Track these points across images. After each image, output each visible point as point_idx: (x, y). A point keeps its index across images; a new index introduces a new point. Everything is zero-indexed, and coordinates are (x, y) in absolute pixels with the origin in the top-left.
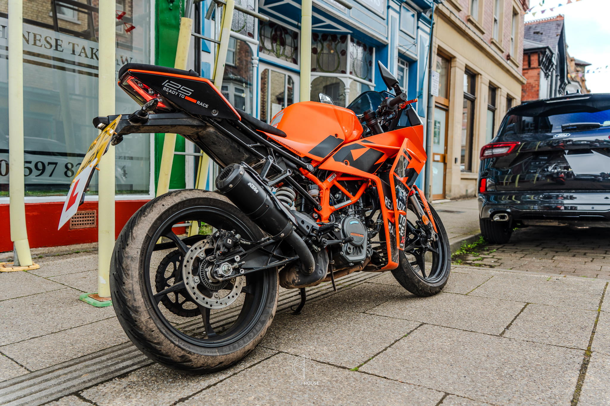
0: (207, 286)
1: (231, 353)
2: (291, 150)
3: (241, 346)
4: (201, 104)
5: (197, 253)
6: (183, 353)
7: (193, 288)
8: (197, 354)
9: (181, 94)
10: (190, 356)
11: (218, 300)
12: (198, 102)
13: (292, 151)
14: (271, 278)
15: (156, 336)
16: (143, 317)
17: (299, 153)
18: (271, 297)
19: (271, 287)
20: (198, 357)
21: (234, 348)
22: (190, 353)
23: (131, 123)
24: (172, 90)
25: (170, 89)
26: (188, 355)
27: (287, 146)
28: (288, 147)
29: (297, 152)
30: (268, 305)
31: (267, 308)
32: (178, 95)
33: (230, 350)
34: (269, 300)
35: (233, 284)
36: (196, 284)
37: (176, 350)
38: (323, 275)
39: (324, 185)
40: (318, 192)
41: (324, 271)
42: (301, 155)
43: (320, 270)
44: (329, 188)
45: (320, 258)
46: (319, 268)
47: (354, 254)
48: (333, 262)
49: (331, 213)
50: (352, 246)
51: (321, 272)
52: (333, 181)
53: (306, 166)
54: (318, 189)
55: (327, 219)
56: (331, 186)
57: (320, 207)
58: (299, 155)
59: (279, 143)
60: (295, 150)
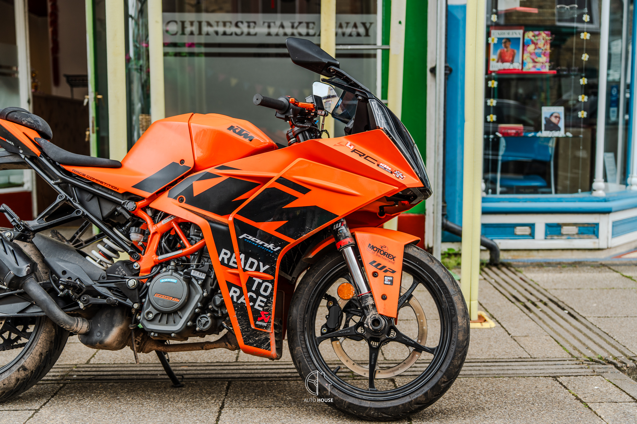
2: (103, 185)
4: (9, 142)
12: (7, 141)
13: (105, 186)
14: (40, 329)
17: (116, 188)
18: (31, 349)
19: (36, 338)
27: (97, 180)
28: (99, 181)
29: (112, 187)
31: (22, 359)
38: (101, 339)
39: (152, 229)
40: (140, 238)
41: (104, 335)
42: (119, 190)
43: (99, 332)
44: (159, 232)
45: (104, 318)
46: (99, 330)
47: (160, 321)
48: (132, 327)
49: (153, 264)
50: (155, 311)
51: (99, 334)
52: (170, 223)
53: (124, 203)
54: (141, 233)
55: (146, 271)
56: (167, 228)
57: (136, 256)
58: (116, 190)
59: (85, 177)
60: (110, 185)
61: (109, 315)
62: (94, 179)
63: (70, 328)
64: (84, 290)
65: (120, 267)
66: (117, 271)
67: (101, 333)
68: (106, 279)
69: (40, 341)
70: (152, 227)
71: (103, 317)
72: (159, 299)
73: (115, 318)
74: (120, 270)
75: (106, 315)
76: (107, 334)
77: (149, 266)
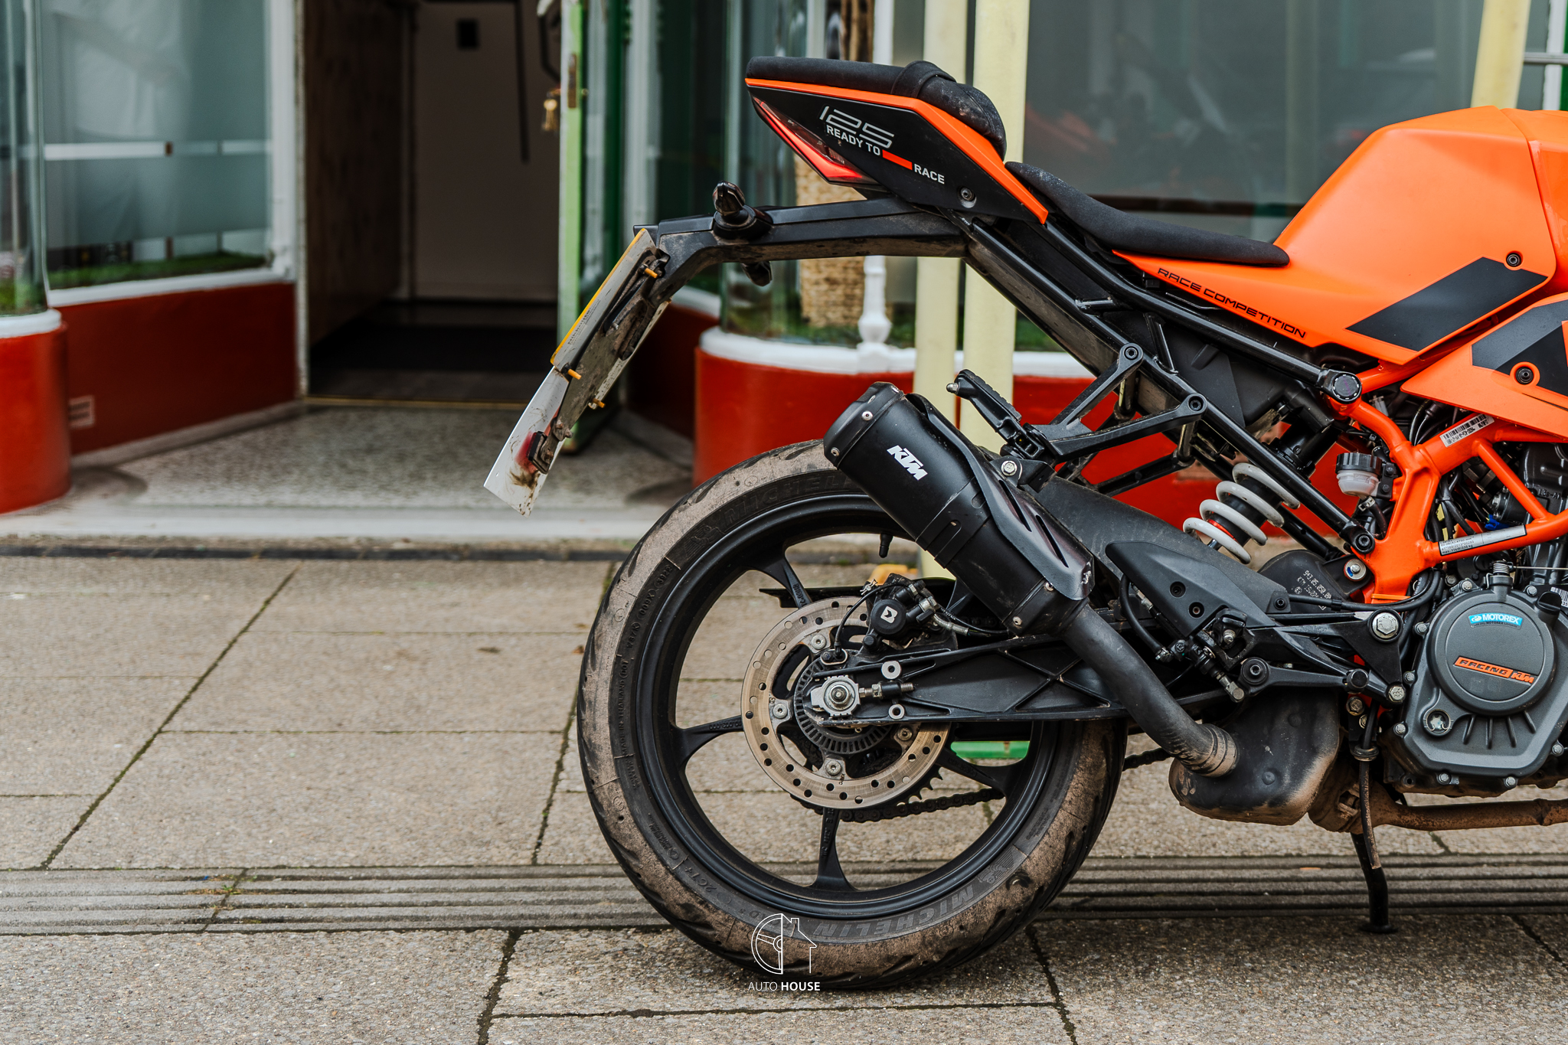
0: (807, 735)
1: (834, 944)
2: (1256, 319)
3: (876, 936)
4: (925, 172)
5: (805, 633)
6: (686, 897)
7: (765, 731)
8: (726, 913)
9: (870, 145)
10: (706, 911)
11: (836, 784)
12: (917, 168)
13: (1263, 323)
14: (1062, 760)
15: (627, 832)
16: (603, 774)
17: (1295, 330)
18: (1041, 819)
19: (1053, 787)
20: (727, 921)
21: (852, 934)
22: (704, 902)
23: (717, 238)
24: (848, 134)
25: (842, 131)
26: (701, 907)
27: (1237, 305)
28: (1244, 308)
29: (1285, 326)
30: (1021, 840)
31: (1014, 849)
32: (864, 146)
33: (836, 935)
34: (1031, 825)
35: (904, 746)
36: (777, 723)
37: (671, 884)
38: (1279, 791)
39: (1413, 458)
40: (1371, 484)
41: (1287, 779)
42: (1306, 337)
43: (1270, 770)
44: (1435, 470)
45: (1285, 727)
46: (1269, 764)
47: (1467, 741)
48: (1365, 755)
49: (1420, 566)
50: (1456, 709)
51: (1271, 777)
52: (1465, 444)
53: (1323, 379)
54: (1373, 472)
55: (1395, 588)
56: (1455, 460)
57: (1364, 540)
58: (1296, 337)
59: (1201, 295)
60: (1277, 321)
61: (1298, 720)
62: (1226, 300)
63: (1199, 758)
64: (1252, 643)
65: (1307, 573)
66: (1299, 584)
67: (1279, 775)
68: (1289, 609)
69: (1069, 796)
70: (1412, 453)
71: (1281, 723)
72: (1472, 674)
73: (1318, 728)
74: (1308, 582)
75: (1289, 719)
76: (1298, 777)
77: (1405, 573)
